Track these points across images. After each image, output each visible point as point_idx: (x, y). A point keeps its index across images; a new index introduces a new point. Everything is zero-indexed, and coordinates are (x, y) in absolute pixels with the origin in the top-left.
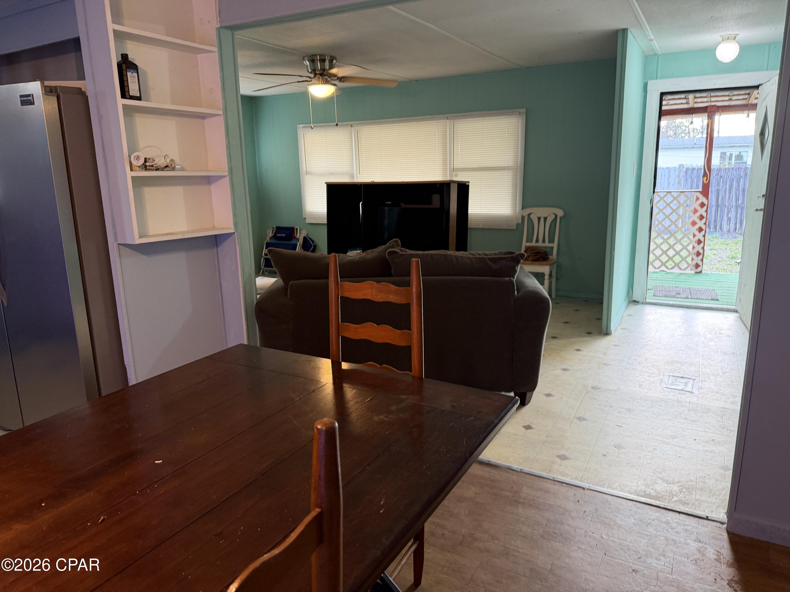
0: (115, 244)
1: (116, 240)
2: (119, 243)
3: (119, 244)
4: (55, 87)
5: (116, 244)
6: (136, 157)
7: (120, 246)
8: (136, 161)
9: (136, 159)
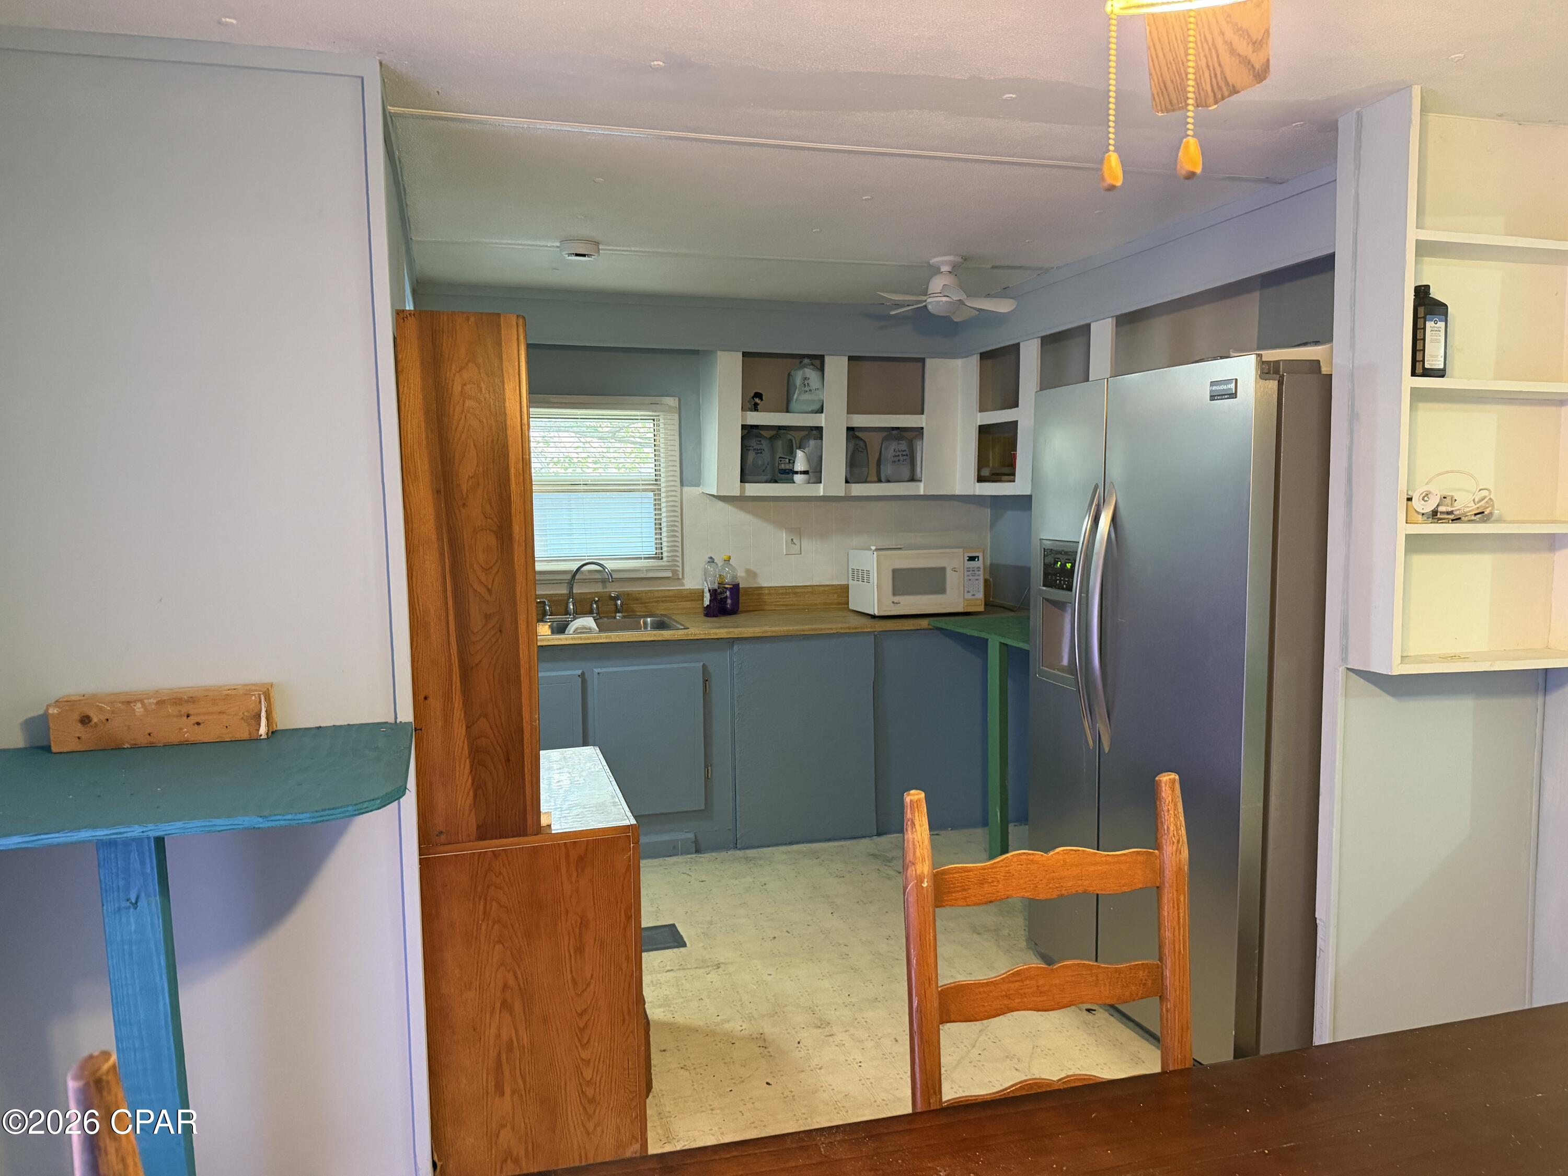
0: (1342, 669)
1: (1344, 659)
2: (1348, 667)
3: (1348, 669)
4: (1277, 362)
5: (1343, 667)
6: (1424, 495)
7: (1351, 674)
8: (1423, 502)
9: (1423, 499)
